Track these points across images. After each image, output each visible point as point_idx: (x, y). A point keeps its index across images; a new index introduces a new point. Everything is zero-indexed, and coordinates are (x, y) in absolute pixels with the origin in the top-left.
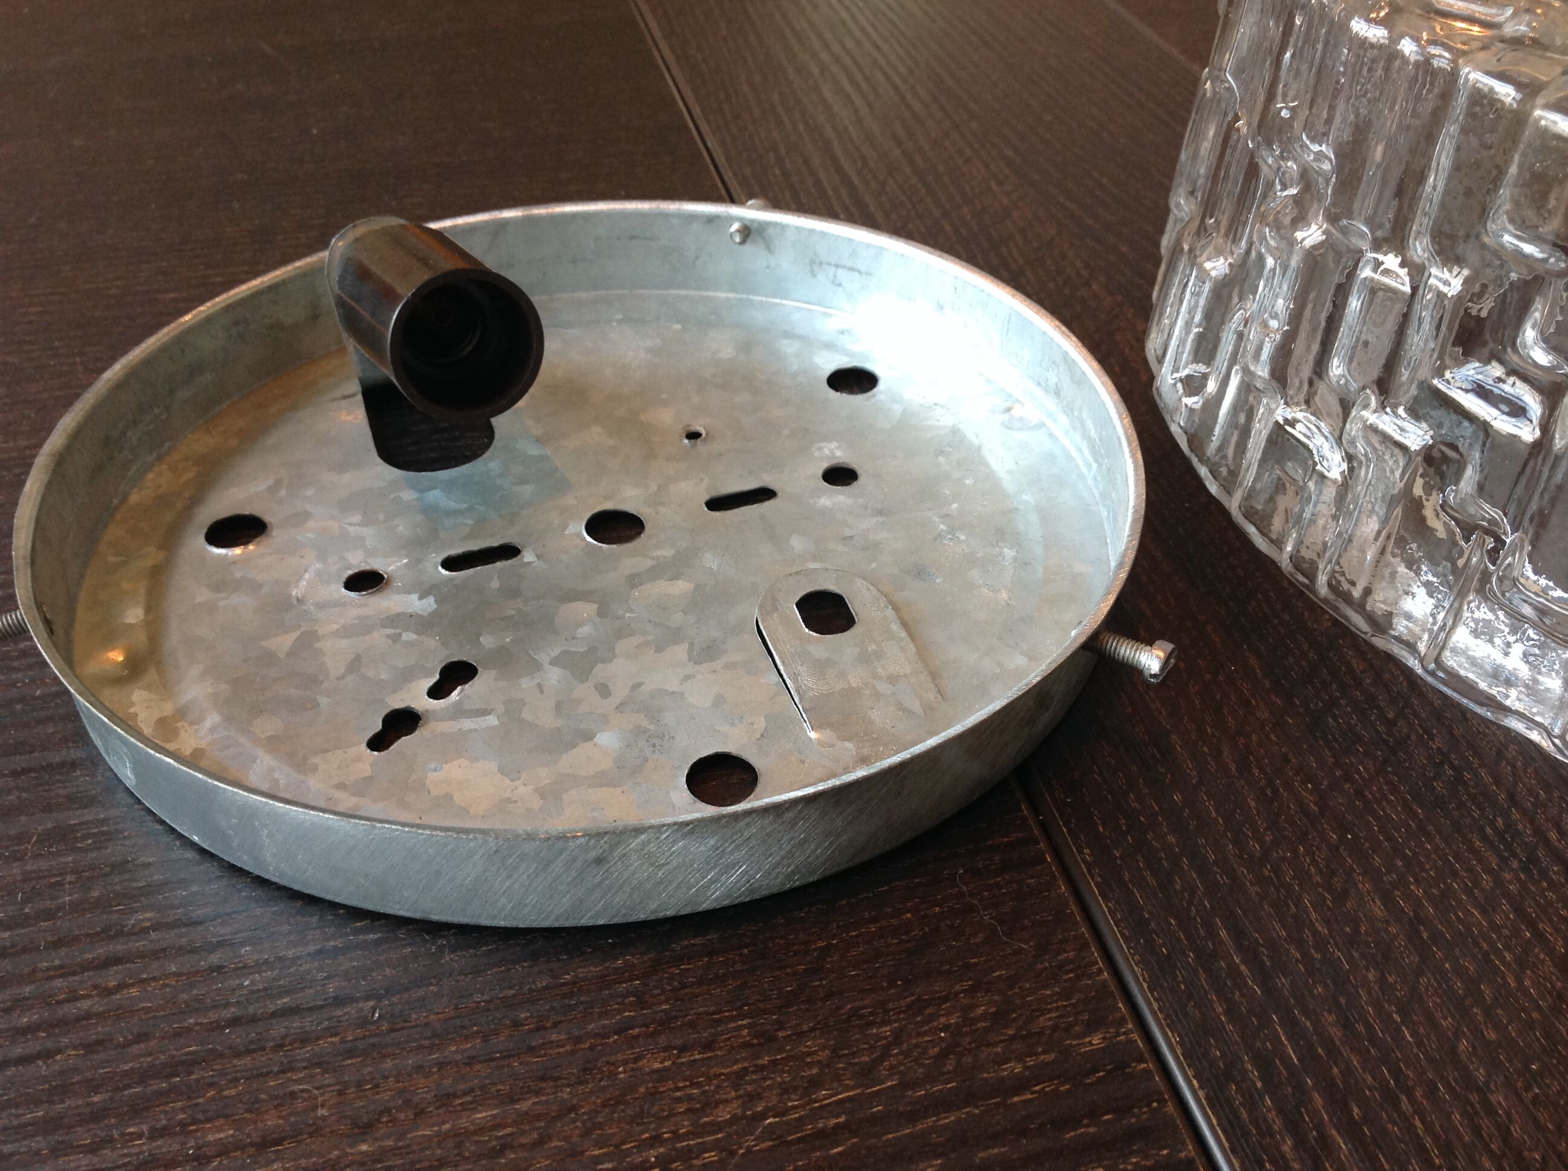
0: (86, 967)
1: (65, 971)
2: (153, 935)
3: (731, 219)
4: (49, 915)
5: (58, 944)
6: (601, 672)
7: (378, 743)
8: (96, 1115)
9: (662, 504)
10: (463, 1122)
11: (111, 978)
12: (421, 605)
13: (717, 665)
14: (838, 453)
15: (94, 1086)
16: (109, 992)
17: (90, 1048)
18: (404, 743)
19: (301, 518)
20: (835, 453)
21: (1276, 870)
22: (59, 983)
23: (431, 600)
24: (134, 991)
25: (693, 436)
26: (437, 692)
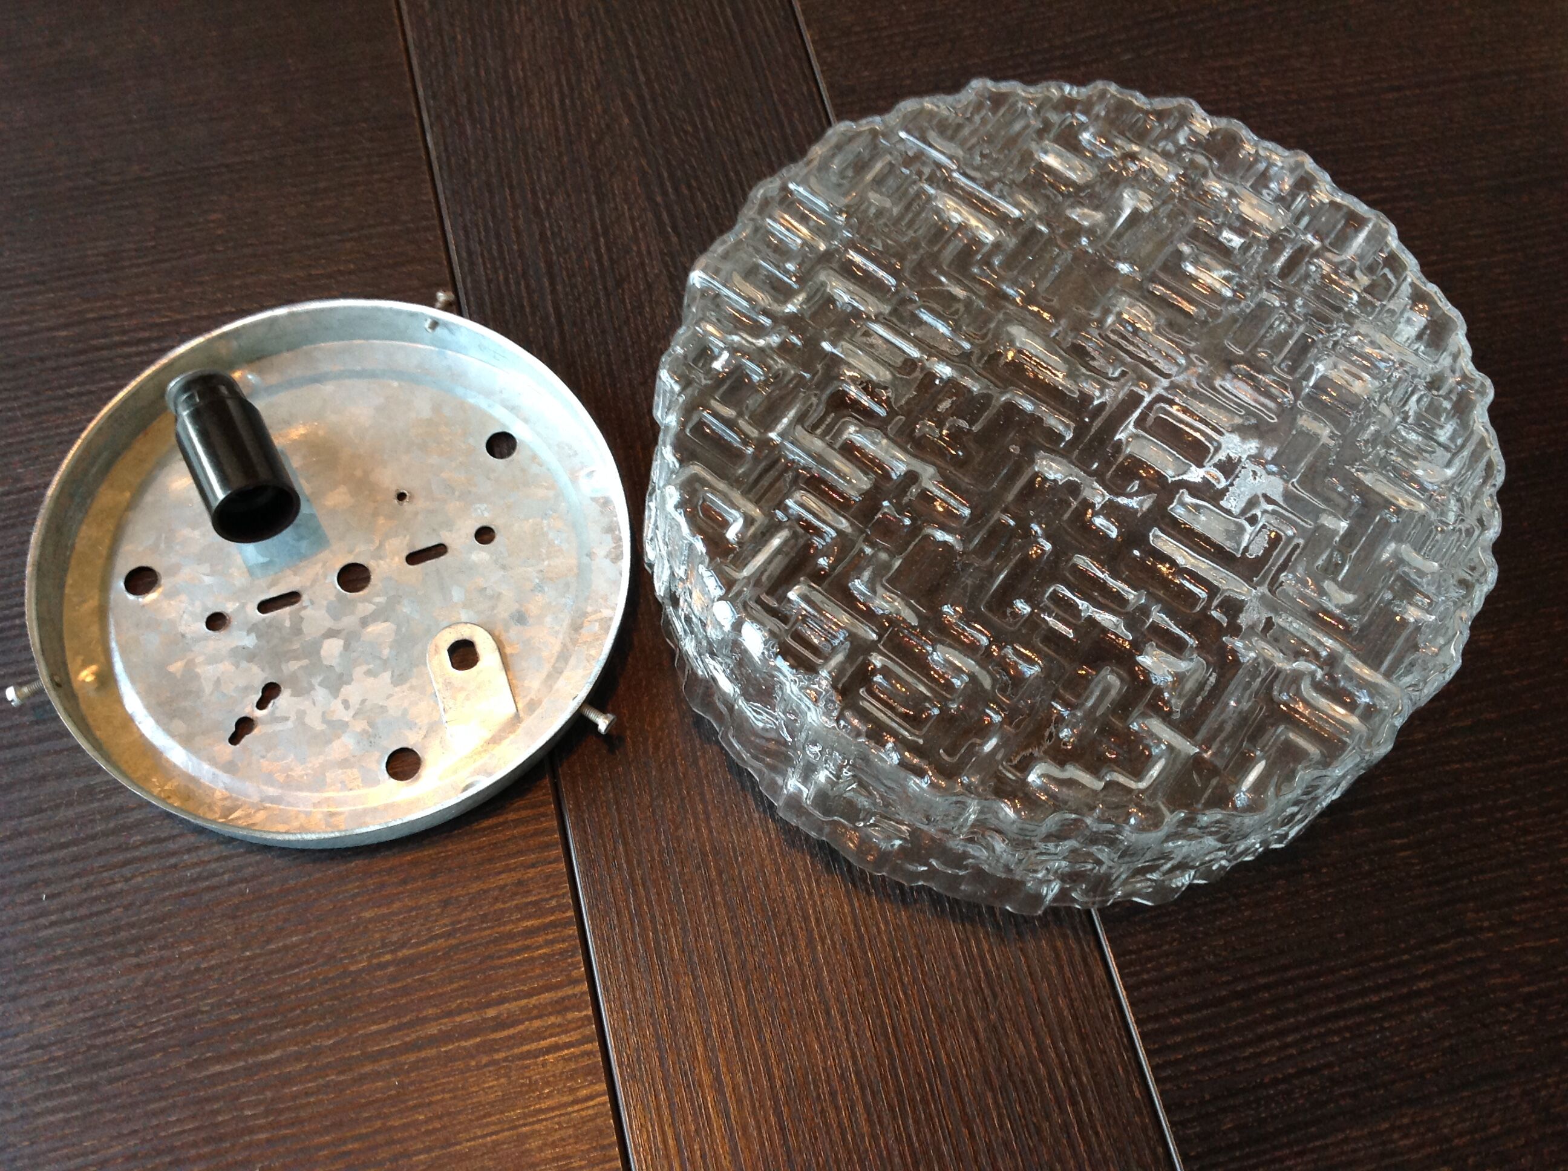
0: (114, 867)
1: (106, 868)
2: (142, 849)
3: (425, 317)
4: (93, 837)
5: (100, 853)
6: (346, 690)
7: (234, 739)
8: (133, 941)
9: (381, 558)
10: (288, 942)
11: (127, 871)
12: (249, 641)
13: (406, 686)
14: (486, 514)
15: (132, 925)
16: (127, 880)
17: (126, 908)
18: (246, 740)
19: (174, 570)
20: (483, 516)
21: (654, 812)
22: (105, 874)
23: (253, 636)
24: (140, 879)
25: (401, 496)
26: (262, 704)
